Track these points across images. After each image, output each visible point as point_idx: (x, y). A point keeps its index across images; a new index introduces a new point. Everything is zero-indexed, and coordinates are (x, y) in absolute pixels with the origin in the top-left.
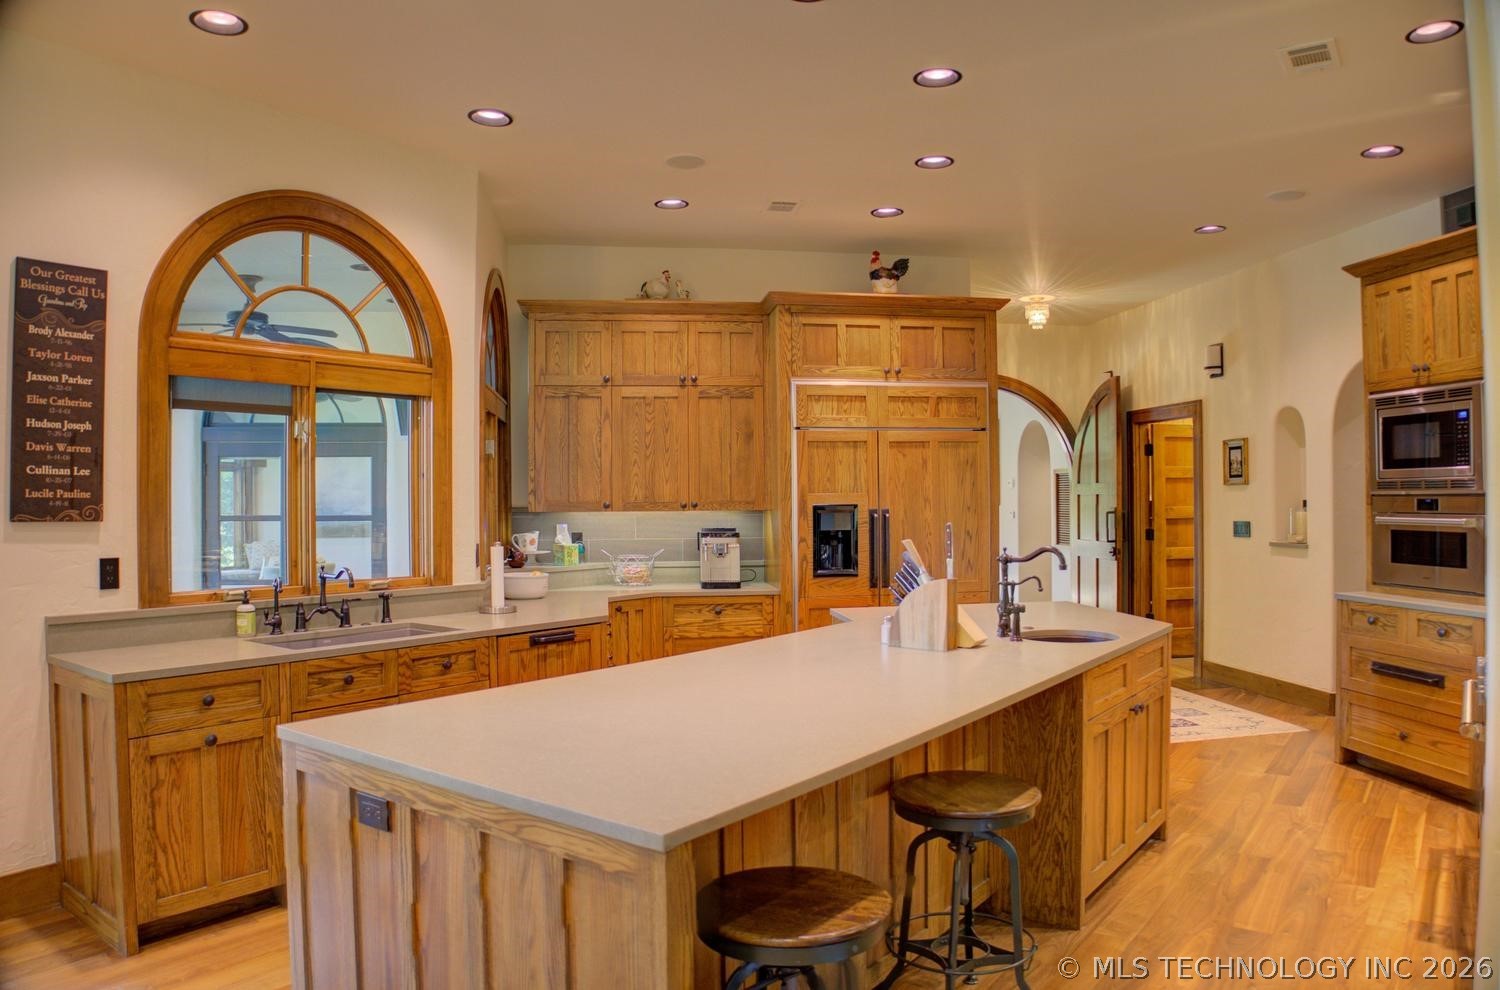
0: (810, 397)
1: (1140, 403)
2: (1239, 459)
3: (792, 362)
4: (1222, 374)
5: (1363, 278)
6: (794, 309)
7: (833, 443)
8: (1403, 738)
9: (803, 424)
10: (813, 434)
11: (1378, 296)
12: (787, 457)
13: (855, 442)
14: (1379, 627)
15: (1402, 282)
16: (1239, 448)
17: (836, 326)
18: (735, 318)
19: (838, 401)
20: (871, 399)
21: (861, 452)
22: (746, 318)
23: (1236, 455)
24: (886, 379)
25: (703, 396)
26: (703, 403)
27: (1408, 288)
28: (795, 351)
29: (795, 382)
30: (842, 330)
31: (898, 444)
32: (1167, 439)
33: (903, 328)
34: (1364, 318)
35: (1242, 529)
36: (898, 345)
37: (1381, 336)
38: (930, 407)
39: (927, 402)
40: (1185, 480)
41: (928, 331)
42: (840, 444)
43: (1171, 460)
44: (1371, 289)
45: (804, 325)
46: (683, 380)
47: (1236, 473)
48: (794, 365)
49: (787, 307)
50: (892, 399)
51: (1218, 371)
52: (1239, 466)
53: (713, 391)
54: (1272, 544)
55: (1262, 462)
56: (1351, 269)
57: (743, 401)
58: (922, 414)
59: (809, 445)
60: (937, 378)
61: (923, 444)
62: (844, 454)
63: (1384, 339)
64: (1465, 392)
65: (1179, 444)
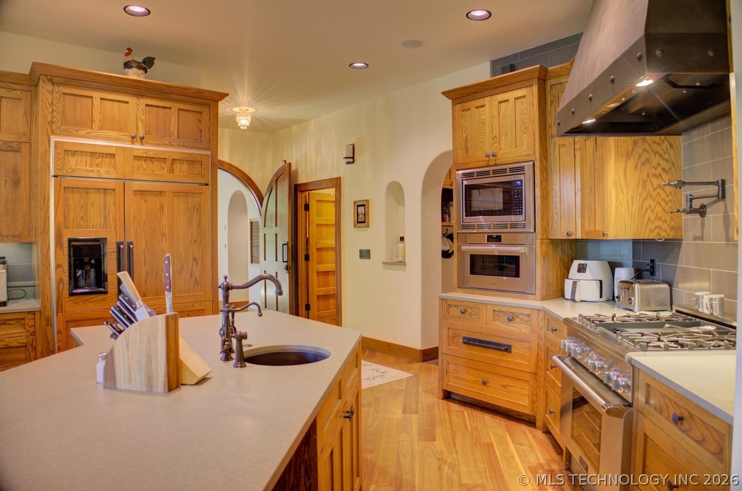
1: (302, 179)
2: (363, 212)
3: (52, 123)
4: (353, 162)
5: (452, 100)
6: (55, 80)
7: (86, 190)
8: (484, 383)
9: (60, 173)
10: (67, 182)
11: (463, 111)
12: (46, 199)
13: (105, 189)
14: (467, 315)
15: (479, 102)
16: (364, 205)
17: (92, 97)
19: (91, 156)
20: (119, 158)
21: (110, 197)
22: (16, 86)
23: (361, 209)
24: (133, 143)
27: (483, 106)
28: (55, 114)
29: (54, 139)
30: (97, 101)
31: (141, 193)
32: (317, 201)
33: (147, 105)
34: (454, 124)
35: (365, 254)
36: (143, 118)
37: (465, 135)
38: (166, 166)
39: (165, 162)
40: (330, 225)
41: (167, 110)
42: (92, 191)
43: (319, 214)
44: (459, 107)
45: (64, 94)
47: (361, 221)
48: (54, 126)
49: (49, 77)
50: (137, 158)
51: (351, 160)
52: (363, 216)
54: (384, 263)
55: (377, 214)
56: (446, 94)
57: (11, 154)
58: (160, 170)
59: (64, 190)
60: (173, 145)
61: (161, 193)
62: (96, 198)
63: (466, 137)
64: (522, 169)
65: (324, 204)
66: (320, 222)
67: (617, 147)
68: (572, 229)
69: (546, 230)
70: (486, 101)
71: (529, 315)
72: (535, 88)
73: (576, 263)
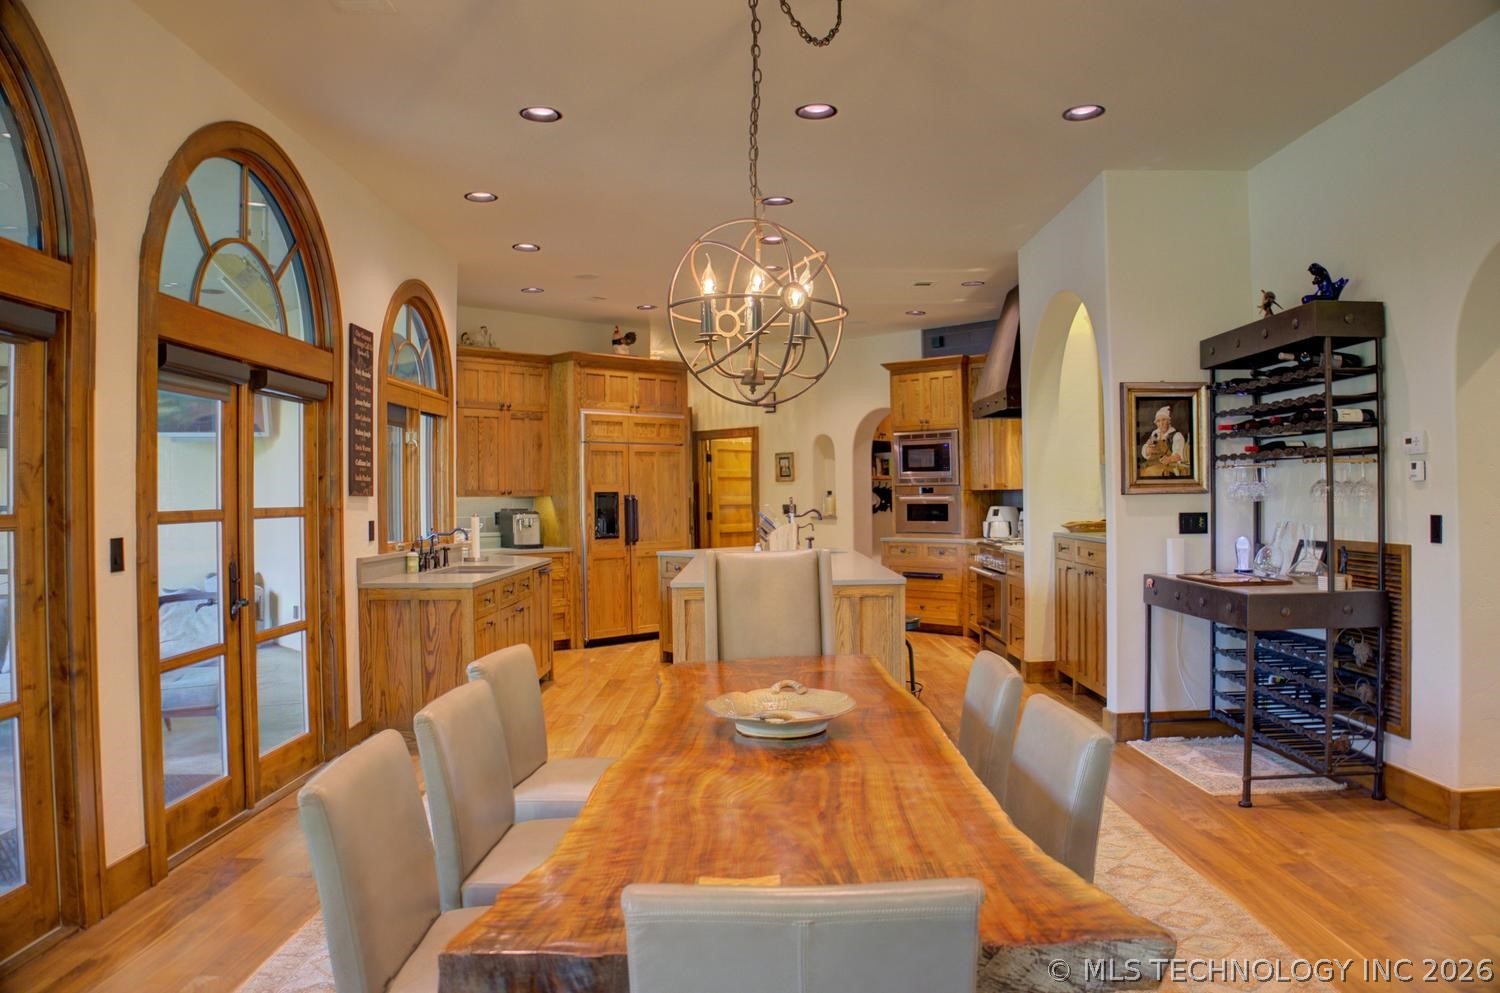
0: (593, 422)
2: (788, 465)
3: (580, 399)
4: (775, 411)
5: (891, 372)
6: (582, 363)
7: (605, 452)
8: (922, 608)
9: (588, 439)
10: (594, 447)
11: (901, 381)
12: (577, 460)
13: (616, 451)
14: (906, 554)
15: (915, 376)
16: (788, 458)
18: (533, 364)
19: (607, 425)
20: (625, 424)
21: (619, 458)
22: (540, 365)
23: (784, 463)
24: (631, 411)
25: (514, 418)
26: (513, 422)
27: (917, 380)
28: (582, 391)
29: (583, 412)
30: (608, 378)
31: (638, 454)
32: (720, 451)
33: (640, 379)
34: (891, 392)
36: (637, 390)
37: (901, 403)
38: (655, 430)
39: (654, 427)
40: (744, 479)
41: (653, 382)
42: (608, 453)
43: (721, 466)
44: (896, 378)
45: (588, 374)
46: (503, 406)
47: (785, 474)
48: (582, 400)
49: (578, 362)
50: (637, 424)
51: (772, 409)
52: (787, 470)
53: (519, 415)
55: (804, 466)
56: (886, 366)
57: (536, 422)
58: (651, 433)
59: (594, 453)
60: (658, 412)
61: (652, 454)
62: (610, 459)
63: (903, 406)
64: (948, 435)
65: (726, 454)
66: (722, 475)
67: (1013, 425)
68: (987, 483)
69: (968, 483)
70: (920, 376)
71: (955, 549)
72: (959, 372)
73: (992, 509)
